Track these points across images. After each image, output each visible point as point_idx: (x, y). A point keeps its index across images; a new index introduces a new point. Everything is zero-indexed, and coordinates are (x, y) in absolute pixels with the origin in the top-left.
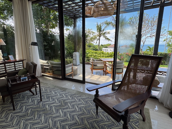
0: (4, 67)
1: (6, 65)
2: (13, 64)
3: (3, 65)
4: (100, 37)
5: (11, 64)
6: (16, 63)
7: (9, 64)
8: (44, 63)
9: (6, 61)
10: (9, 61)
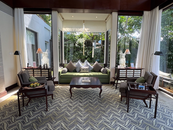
0: (126, 72)
1: (128, 71)
2: (133, 71)
3: (125, 71)
5: (131, 71)
6: (135, 71)
7: (129, 71)
8: (164, 76)
9: (128, 67)
10: (130, 68)
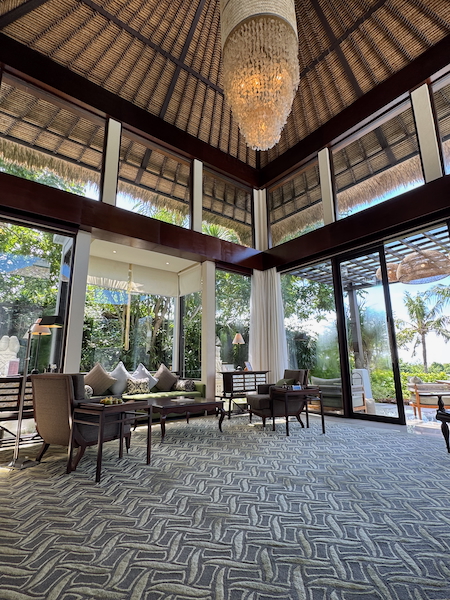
0: (242, 380)
1: (246, 376)
4: (423, 333)
5: (251, 376)
6: (257, 375)
